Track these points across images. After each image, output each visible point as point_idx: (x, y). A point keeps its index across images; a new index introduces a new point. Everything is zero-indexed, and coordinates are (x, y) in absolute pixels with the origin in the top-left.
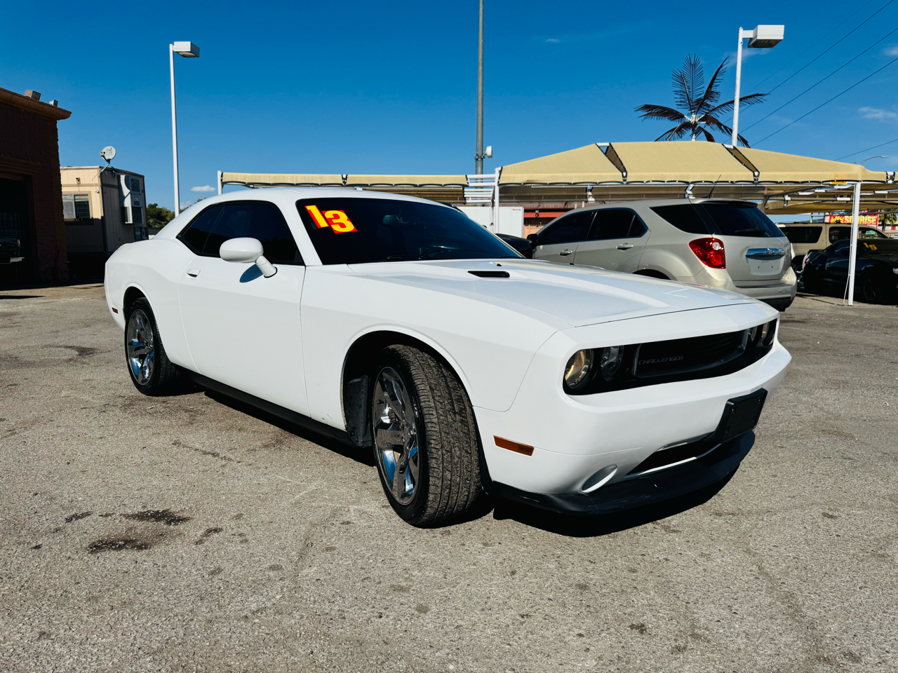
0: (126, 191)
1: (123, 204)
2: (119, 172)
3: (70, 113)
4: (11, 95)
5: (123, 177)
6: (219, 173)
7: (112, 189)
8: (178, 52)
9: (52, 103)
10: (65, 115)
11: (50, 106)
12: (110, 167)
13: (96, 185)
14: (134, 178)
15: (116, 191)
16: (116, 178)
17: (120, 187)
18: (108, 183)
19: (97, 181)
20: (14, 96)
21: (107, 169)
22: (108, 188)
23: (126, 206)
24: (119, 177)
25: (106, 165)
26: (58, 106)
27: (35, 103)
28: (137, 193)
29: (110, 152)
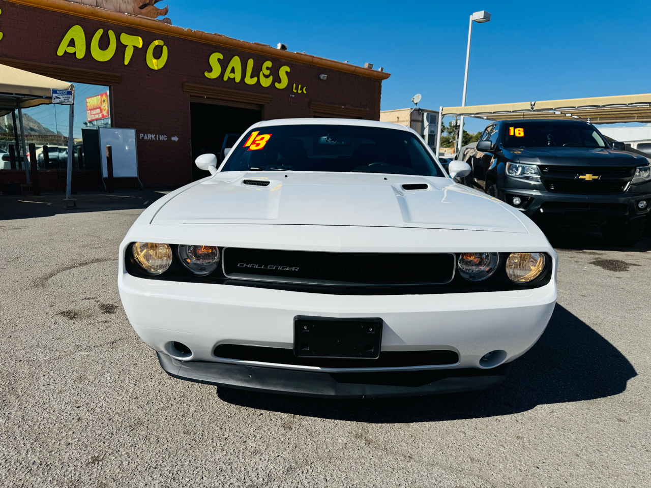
0: (426, 123)
1: (423, 133)
2: (423, 111)
3: (390, 75)
4: (354, 68)
5: (425, 114)
6: (441, 108)
7: (417, 123)
8: (475, 20)
9: (380, 70)
10: (387, 76)
11: (379, 72)
12: (417, 108)
13: (407, 121)
14: (433, 114)
15: (420, 124)
16: (421, 115)
17: (422, 121)
18: (415, 119)
19: (408, 118)
20: (356, 68)
21: (415, 110)
22: (415, 123)
23: (424, 134)
24: (423, 114)
25: (415, 107)
26: (384, 71)
27: (369, 71)
28: (434, 125)
29: (417, 98)
